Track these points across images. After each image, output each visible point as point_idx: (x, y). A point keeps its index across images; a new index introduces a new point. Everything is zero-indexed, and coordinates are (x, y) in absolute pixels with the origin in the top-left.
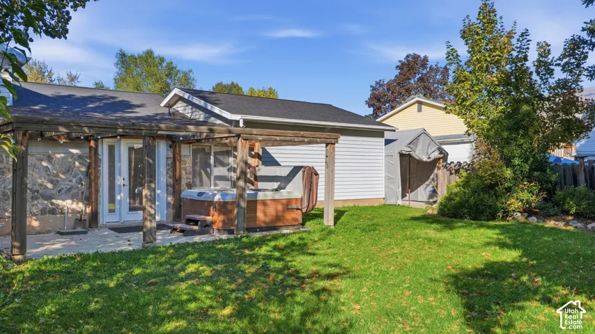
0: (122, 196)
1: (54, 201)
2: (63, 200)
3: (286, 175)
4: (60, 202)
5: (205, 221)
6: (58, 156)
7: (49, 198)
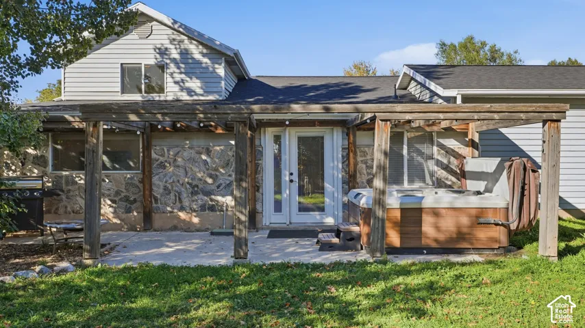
0: (290, 193)
1: (213, 197)
2: (223, 196)
3: (492, 171)
4: (219, 198)
5: (350, 232)
6: (218, 148)
7: (208, 193)
